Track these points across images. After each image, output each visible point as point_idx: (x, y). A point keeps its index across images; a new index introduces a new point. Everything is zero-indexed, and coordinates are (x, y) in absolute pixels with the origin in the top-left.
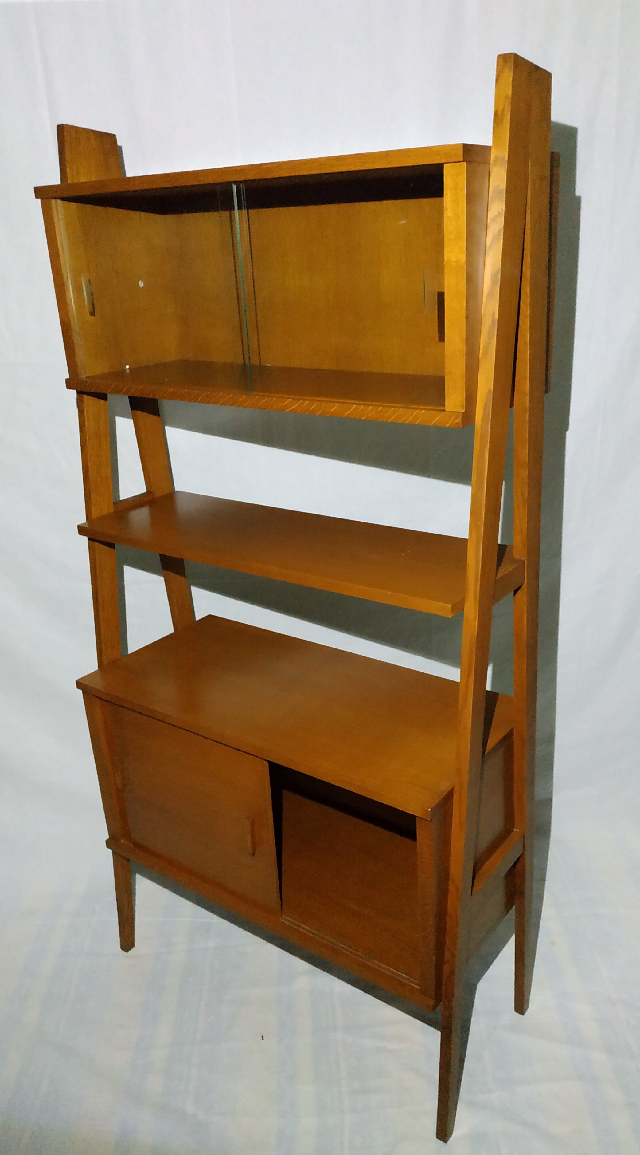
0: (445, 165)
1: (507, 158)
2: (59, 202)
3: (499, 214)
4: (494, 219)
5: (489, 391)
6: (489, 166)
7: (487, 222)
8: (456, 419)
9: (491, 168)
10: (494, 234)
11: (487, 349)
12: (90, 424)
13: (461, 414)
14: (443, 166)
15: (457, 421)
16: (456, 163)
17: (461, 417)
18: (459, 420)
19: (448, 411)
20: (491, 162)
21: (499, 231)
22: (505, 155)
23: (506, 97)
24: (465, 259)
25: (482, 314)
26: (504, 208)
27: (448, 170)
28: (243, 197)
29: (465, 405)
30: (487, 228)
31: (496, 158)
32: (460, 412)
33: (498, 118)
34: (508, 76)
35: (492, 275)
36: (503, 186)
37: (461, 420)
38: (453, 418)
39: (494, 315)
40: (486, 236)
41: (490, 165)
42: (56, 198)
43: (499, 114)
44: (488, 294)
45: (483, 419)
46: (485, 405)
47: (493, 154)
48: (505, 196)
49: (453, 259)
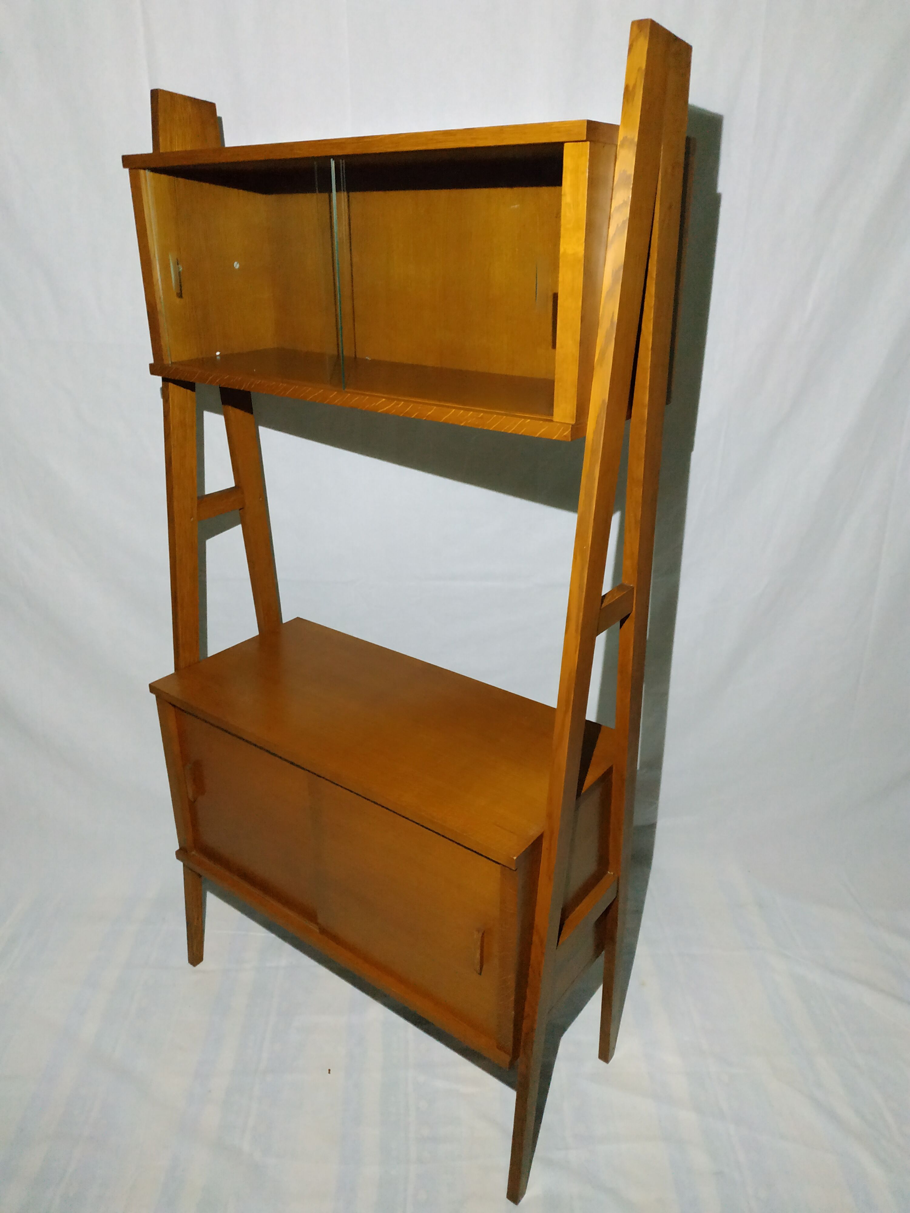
0: (565, 144)
1: (636, 139)
2: (148, 173)
3: (625, 203)
4: (619, 208)
5: (604, 401)
6: (615, 148)
7: (610, 211)
8: (564, 431)
9: (618, 150)
10: (618, 225)
11: (603, 353)
12: (175, 414)
13: (571, 426)
14: (563, 145)
15: (565, 434)
16: (578, 143)
17: (570, 430)
18: (567, 433)
19: (557, 422)
20: (619, 144)
21: (624, 222)
22: (634, 135)
23: (639, 69)
24: (583, 252)
25: (600, 316)
26: (630, 197)
27: (568, 149)
28: (342, 174)
29: (575, 416)
30: (610, 218)
31: (625, 139)
32: (570, 424)
33: (628, 93)
34: (643, 45)
35: (613, 271)
36: (631, 171)
37: (570, 433)
38: (561, 430)
39: (613, 316)
40: (609, 228)
41: (617, 146)
42: (144, 169)
43: (631, 88)
44: (608, 293)
45: (595, 432)
46: (598, 417)
47: (621, 134)
48: (632, 182)
49: (570, 251)
